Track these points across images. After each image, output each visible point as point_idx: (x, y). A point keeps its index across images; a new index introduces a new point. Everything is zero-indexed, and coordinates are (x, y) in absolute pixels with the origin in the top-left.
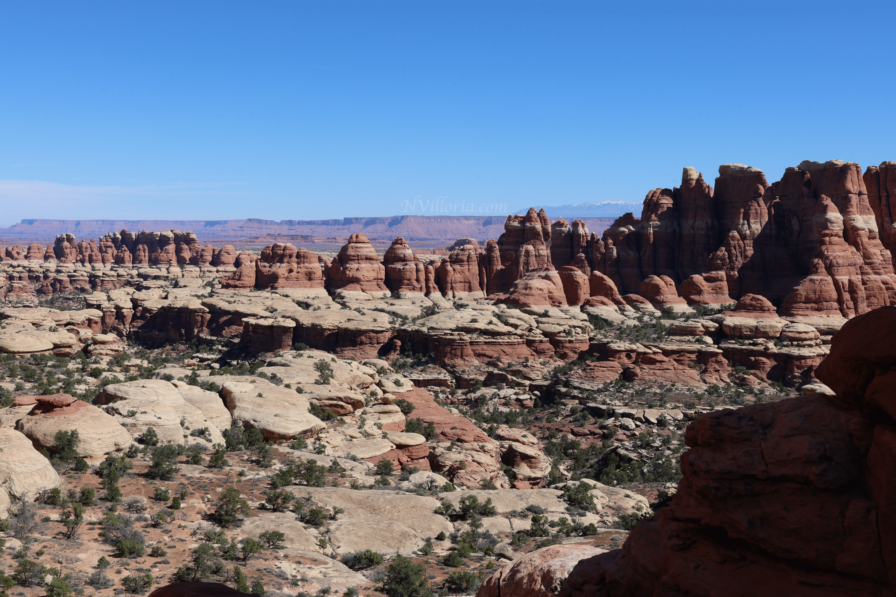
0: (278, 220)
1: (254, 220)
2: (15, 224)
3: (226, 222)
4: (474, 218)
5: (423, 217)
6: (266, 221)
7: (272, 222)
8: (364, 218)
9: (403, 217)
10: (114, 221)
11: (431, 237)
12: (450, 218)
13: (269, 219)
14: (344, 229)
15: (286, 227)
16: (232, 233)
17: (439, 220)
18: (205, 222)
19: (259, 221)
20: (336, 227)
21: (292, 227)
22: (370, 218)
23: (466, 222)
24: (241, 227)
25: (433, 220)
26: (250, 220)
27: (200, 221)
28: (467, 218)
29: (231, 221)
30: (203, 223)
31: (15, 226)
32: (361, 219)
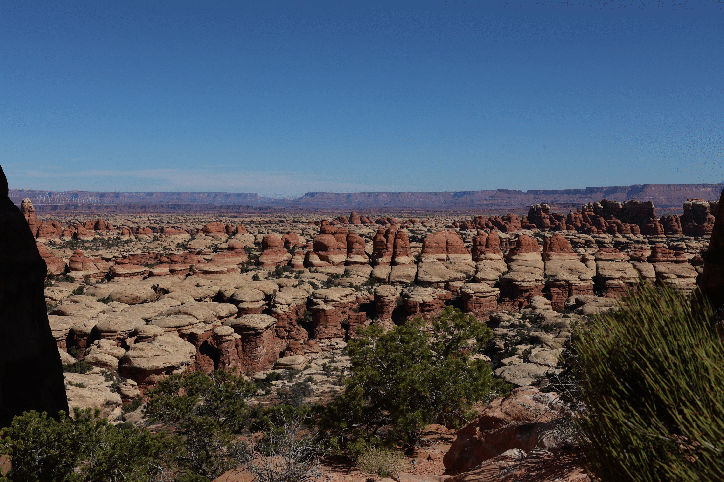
0: (525, 191)
1: (504, 190)
2: (301, 196)
3: (473, 193)
4: (711, 185)
5: (663, 185)
6: (514, 191)
7: (519, 192)
8: (605, 188)
9: (644, 186)
10: (378, 193)
11: (672, 204)
12: (689, 186)
13: (517, 189)
14: (586, 198)
15: (532, 196)
16: (484, 202)
17: (679, 188)
18: (454, 192)
19: (508, 191)
20: (577, 196)
21: (537, 197)
22: (611, 187)
23: (704, 190)
24: (492, 197)
25: (672, 188)
26: (500, 191)
27: (450, 192)
28: (704, 186)
29: (478, 192)
30: (453, 194)
31: (301, 198)
32: (602, 188)
